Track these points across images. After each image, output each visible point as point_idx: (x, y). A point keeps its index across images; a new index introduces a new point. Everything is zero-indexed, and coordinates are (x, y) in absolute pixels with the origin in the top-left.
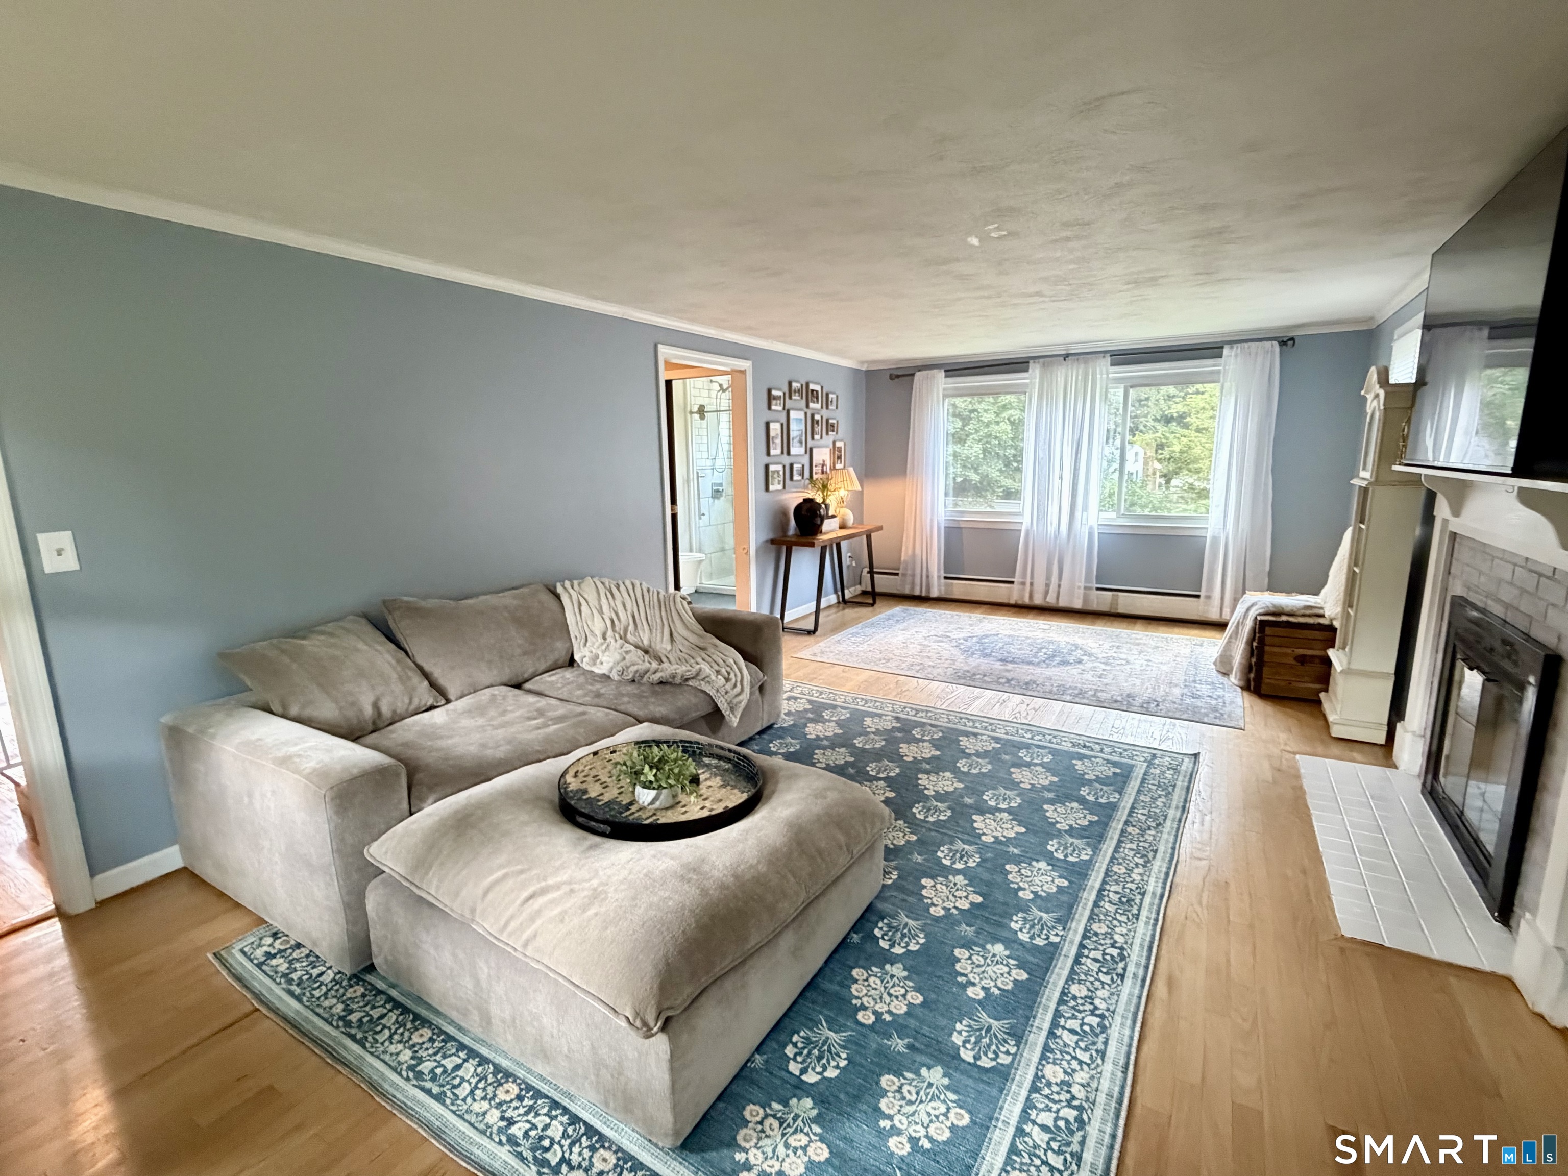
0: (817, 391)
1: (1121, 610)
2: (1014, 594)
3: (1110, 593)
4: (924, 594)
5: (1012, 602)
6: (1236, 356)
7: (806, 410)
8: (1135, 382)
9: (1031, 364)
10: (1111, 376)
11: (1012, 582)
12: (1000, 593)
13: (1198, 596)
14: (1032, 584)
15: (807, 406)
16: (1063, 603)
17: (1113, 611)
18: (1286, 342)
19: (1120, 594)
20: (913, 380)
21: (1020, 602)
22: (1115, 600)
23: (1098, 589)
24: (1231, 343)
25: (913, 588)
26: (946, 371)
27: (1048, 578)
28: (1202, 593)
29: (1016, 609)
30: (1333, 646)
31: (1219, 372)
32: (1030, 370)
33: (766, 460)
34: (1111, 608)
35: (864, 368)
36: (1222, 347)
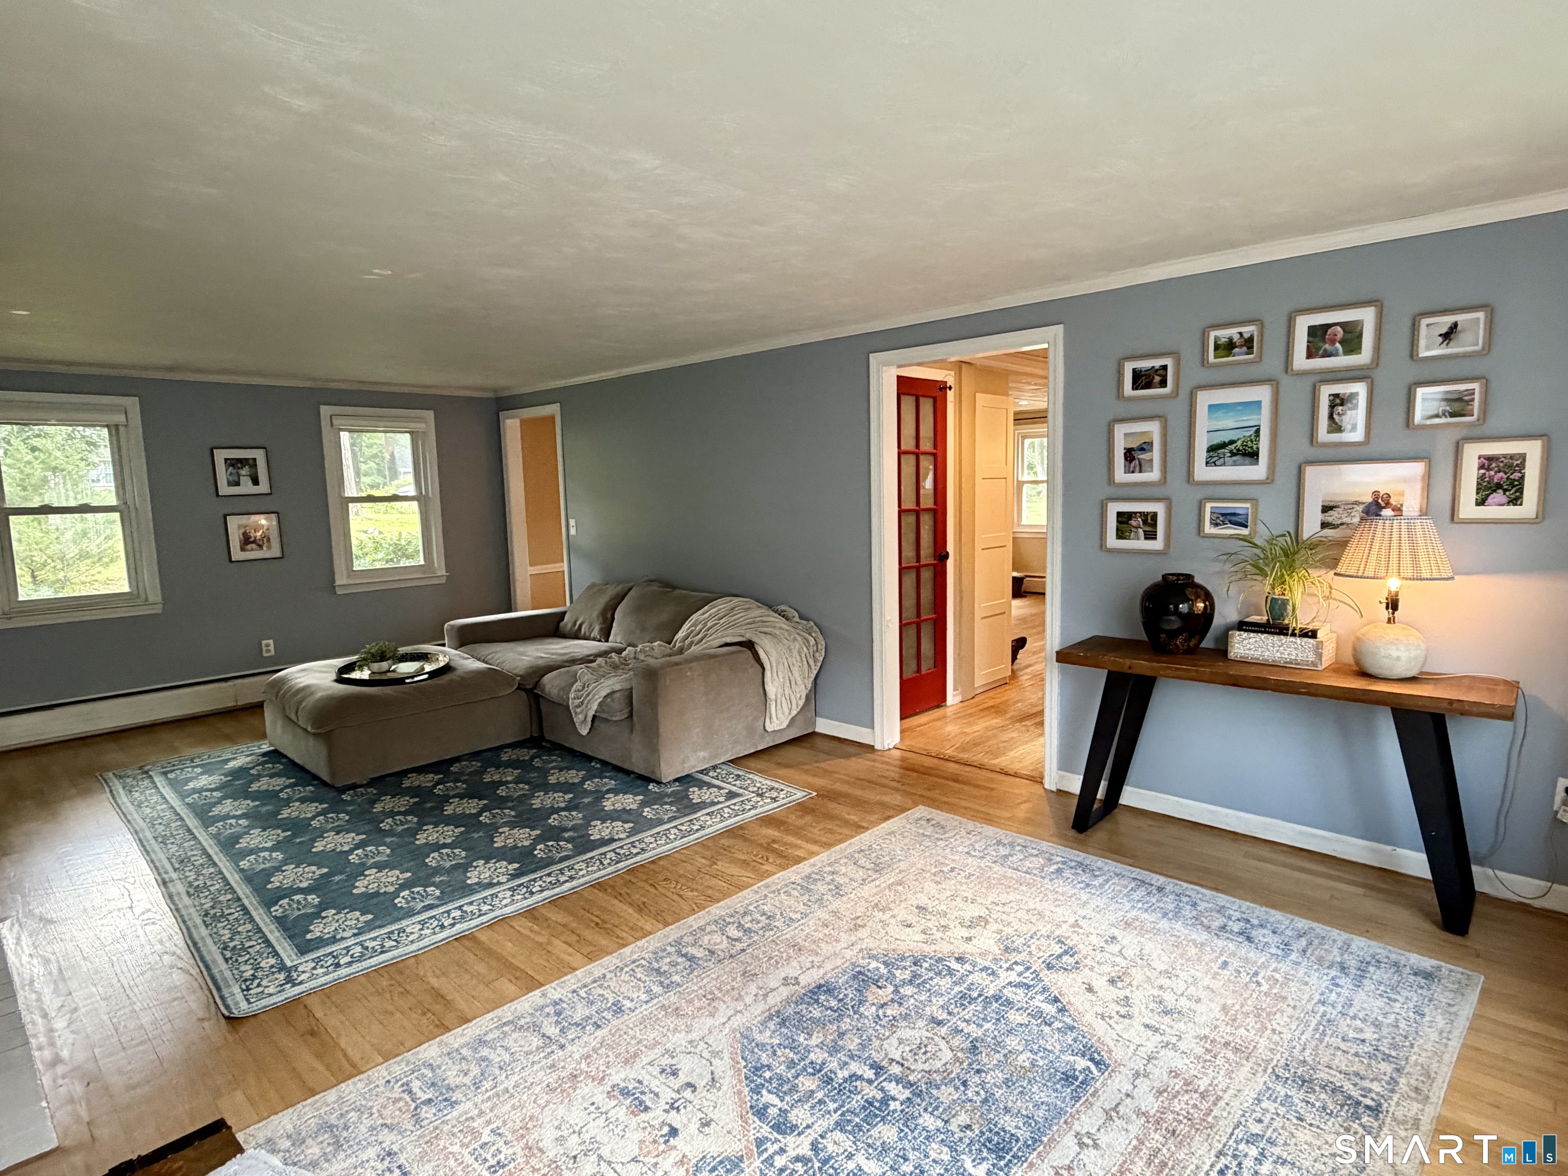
7: (1280, 379)
15: (1288, 368)
33: (1107, 492)
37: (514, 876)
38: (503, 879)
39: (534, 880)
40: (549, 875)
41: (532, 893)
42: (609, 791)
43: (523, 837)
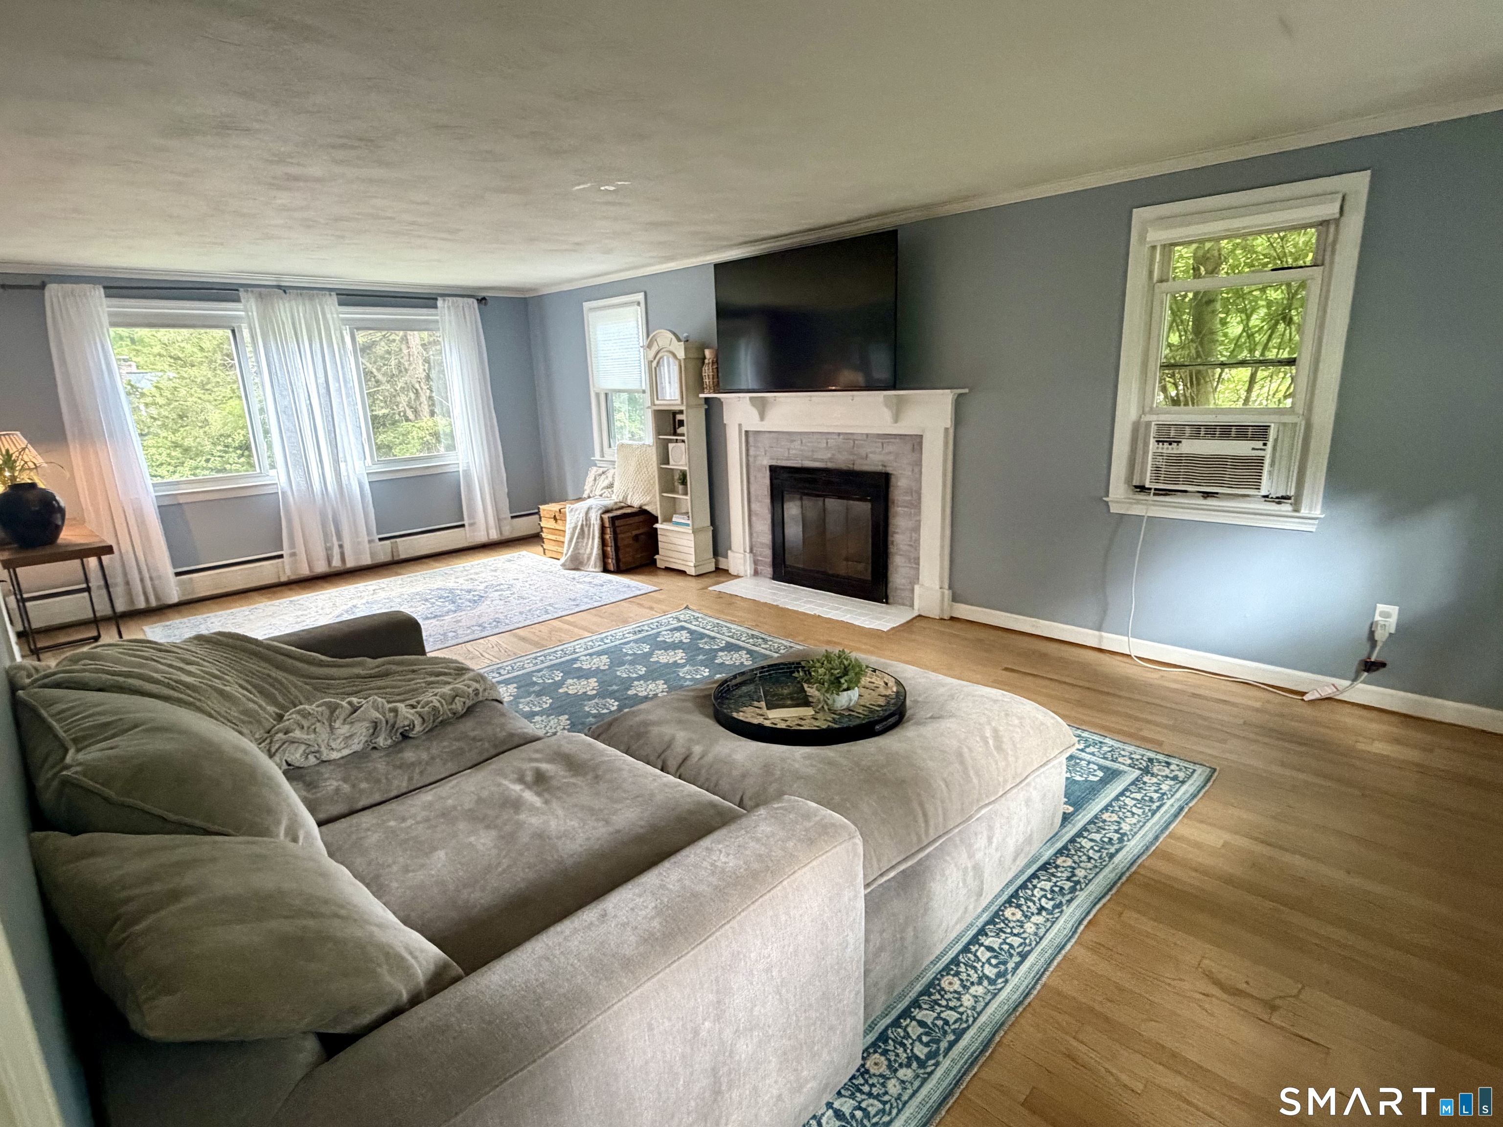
1: (403, 556)
2: (286, 570)
3: (390, 542)
4: (154, 603)
5: (284, 579)
6: (449, 308)
8: (359, 324)
9: (243, 294)
10: (339, 315)
11: (281, 556)
12: (267, 572)
13: (463, 526)
14: (307, 552)
16: (350, 564)
17: (396, 559)
18: (482, 301)
19: (398, 540)
21: (293, 577)
22: (395, 548)
23: (381, 539)
24: (444, 295)
25: (131, 601)
26: (105, 288)
28: (466, 522)
30: (657, 522)
31: (437, 321)
32: (242, 301)
34: (393, 557)
36: (436, 299)
37: (576, 660)
38: (584, 658)
39: (561, 657)
40: (551, 660)
41: (562, 650)
42: (593, 697)
43: (573, 687)
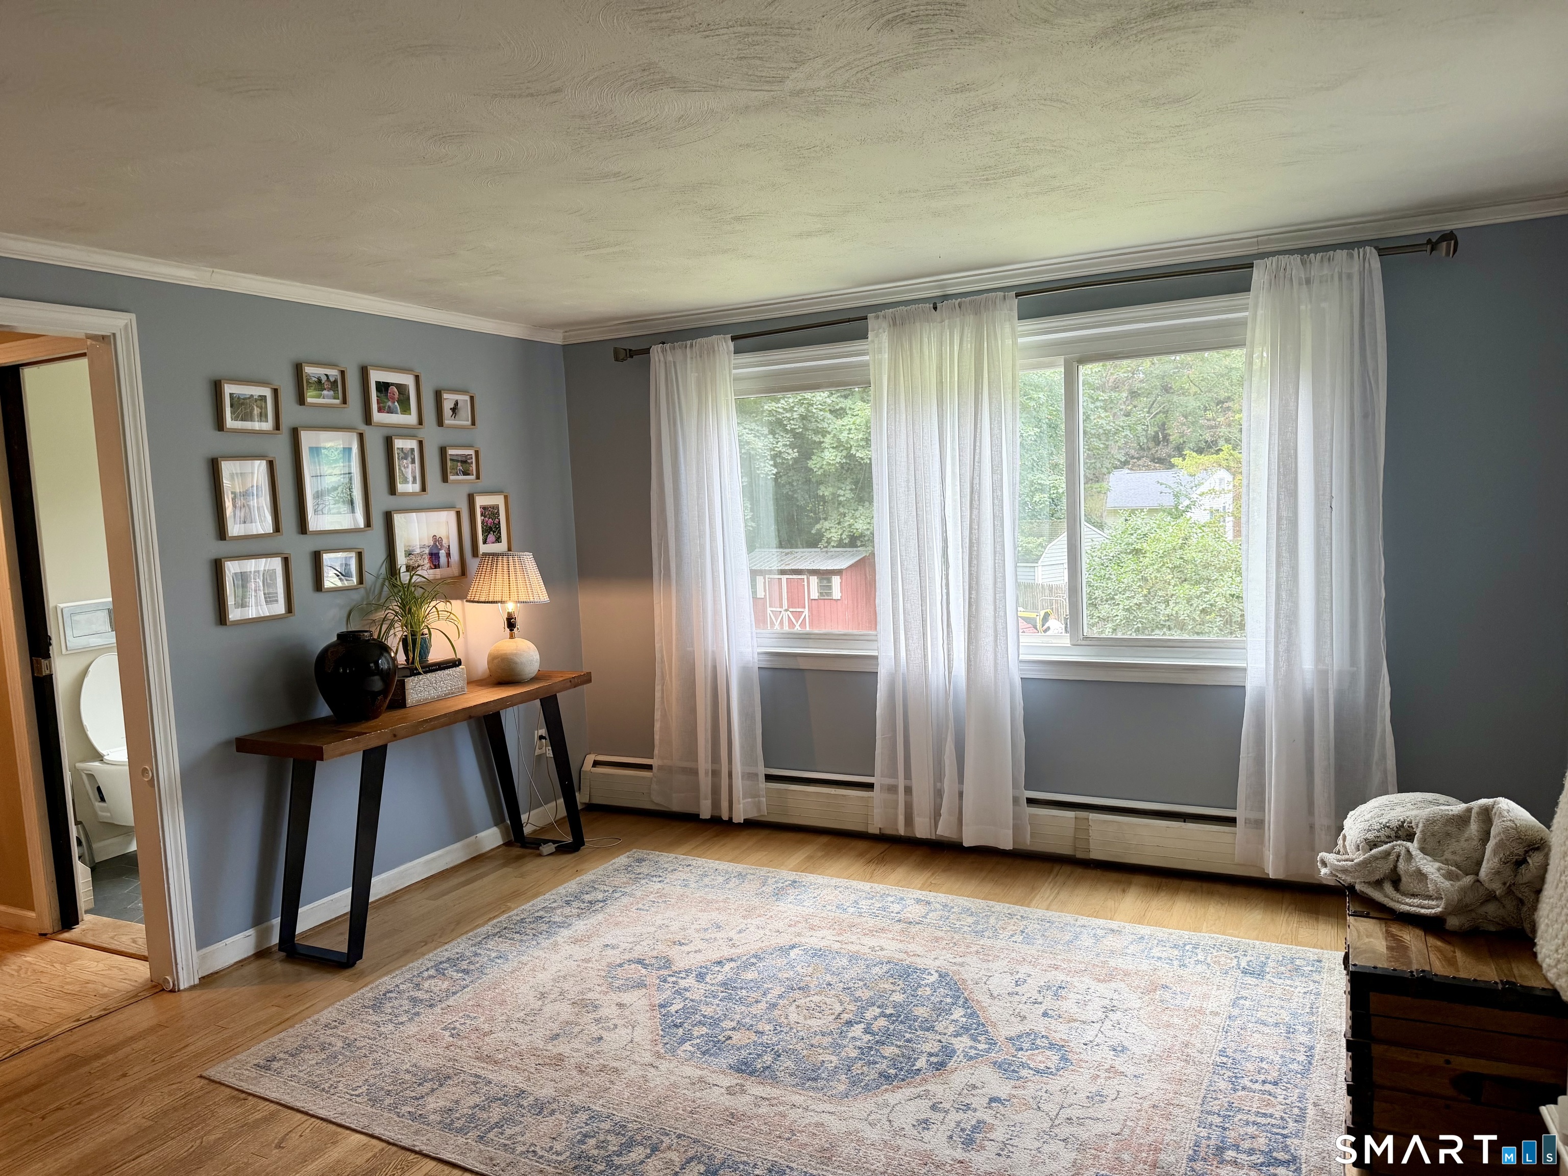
0: (402, 388)
1: (1097, 854)
2: (876, 812)
3: (1070, 814)
5: (873, 829)
6: (1278, 285)
7: (363, 428)
8: (1085, 350)
9: (872, 323)
10: (1020, 340)
11: (870, 786)
12: (848, 809)
14: (908, 790)
15: (368, 419)
17: (1080, 855)
19: (1093, 816)
20: (649, 361)
21: (889, 831)
22: (1082, 829)
23: (1043, 804)
24: (1265, 257)
26: (733, 339)
27: (939, 776)
29: (881, 847)
32: (870, 335)
33: (217, 549)
34: (1075, 848)
35: (557, 338)
36: (1249, 267)
